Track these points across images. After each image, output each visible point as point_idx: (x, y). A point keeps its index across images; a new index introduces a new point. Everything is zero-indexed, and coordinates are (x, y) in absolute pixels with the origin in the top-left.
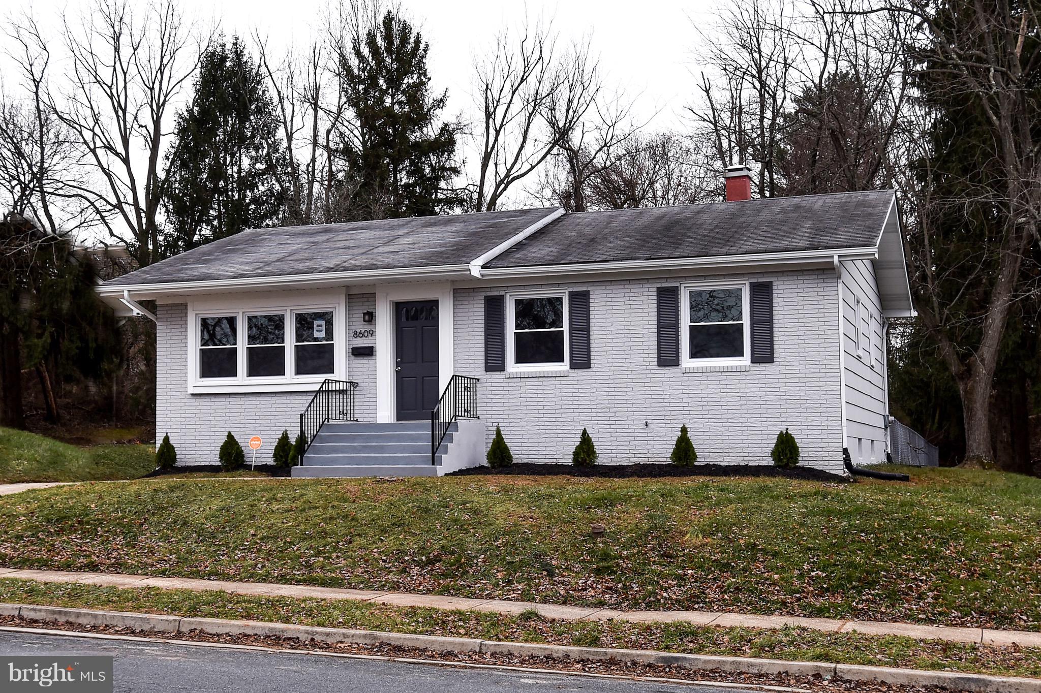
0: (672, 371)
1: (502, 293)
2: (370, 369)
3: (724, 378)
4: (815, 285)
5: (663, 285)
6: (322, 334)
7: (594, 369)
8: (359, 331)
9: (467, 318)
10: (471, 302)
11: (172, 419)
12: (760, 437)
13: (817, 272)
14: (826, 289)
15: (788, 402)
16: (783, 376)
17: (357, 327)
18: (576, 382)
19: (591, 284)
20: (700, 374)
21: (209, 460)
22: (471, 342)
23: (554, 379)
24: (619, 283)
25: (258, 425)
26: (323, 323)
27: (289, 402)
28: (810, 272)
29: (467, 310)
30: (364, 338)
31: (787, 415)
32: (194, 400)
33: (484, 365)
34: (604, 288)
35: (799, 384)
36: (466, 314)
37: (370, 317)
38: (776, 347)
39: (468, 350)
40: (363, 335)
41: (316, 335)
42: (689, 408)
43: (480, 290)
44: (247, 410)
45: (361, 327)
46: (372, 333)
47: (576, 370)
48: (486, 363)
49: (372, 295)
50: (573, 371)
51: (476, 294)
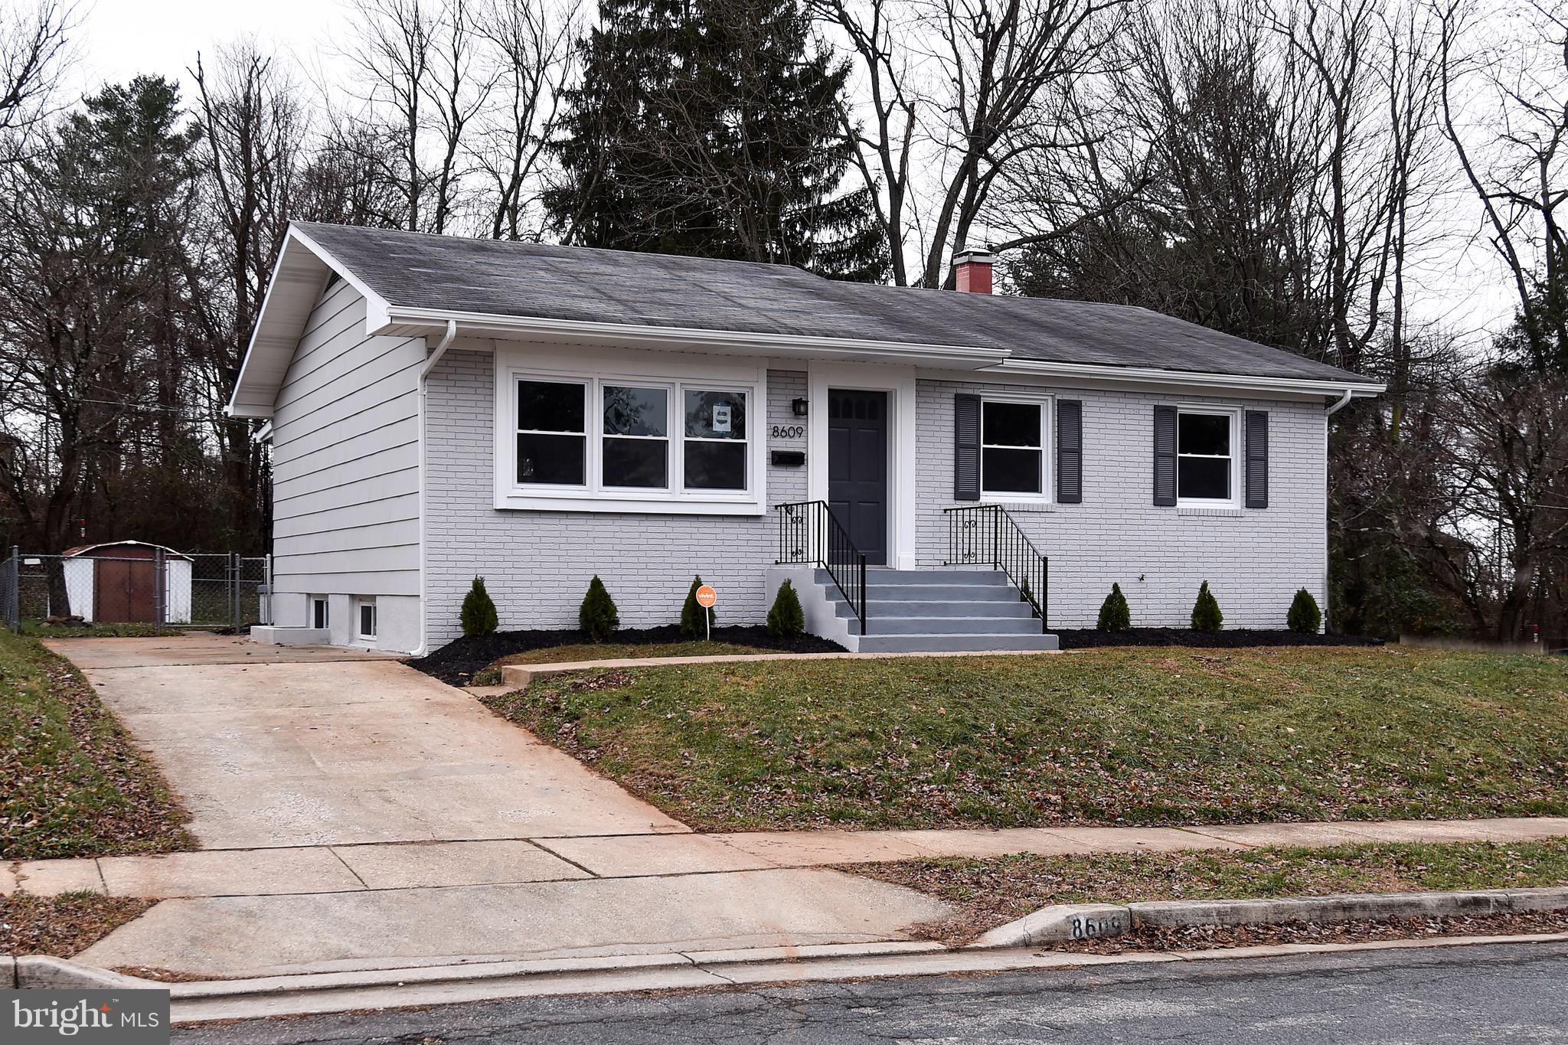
0: (1168, 512)
1: (977, 392)
2: (796, 486)
3: (1220, 523)
4: (1305, 421)
5: (1161, 403)
6: (727, 427)
7: (1084, 504)
8: (780, 428)
9: (931, 422)
10: (937, 400)
11: (460, 551)
12: (1252, 596)
13: (1306, 406)
14: (1315, 426)
15: (1279, 555)
16: (1275, 525)
17: (778, 421)
18: (1063, 521)
19: (1083, 392)
20: (1196, 518)
21: (530, 622)
22: (937, 456)
23: (1038, 515)
24: (1113, 394)
25: (618, 566)
26: (728, 409)
27: (670, 530)
28: (1301, 405)
29: (932, 411)
30: (787, 439)
31: (1277, 570)
32: (501, 520)
33: (953, 491)
34: (1096, 399)
35: (1289, 535)
36: (930, 417)
37: (799, 408)
38: (1269, 490)
39: (932, 468)
40: (787, 435)
41: (717, 427)
42: (1184, 560)
43: (949, 384)
44: (597, 541)
45: (786, 422)
46: (800, 432)
47: (1065, 505)
48: (956, 488)
49: (801, 375)
50: (1060, 505)
51: (943, 389)
